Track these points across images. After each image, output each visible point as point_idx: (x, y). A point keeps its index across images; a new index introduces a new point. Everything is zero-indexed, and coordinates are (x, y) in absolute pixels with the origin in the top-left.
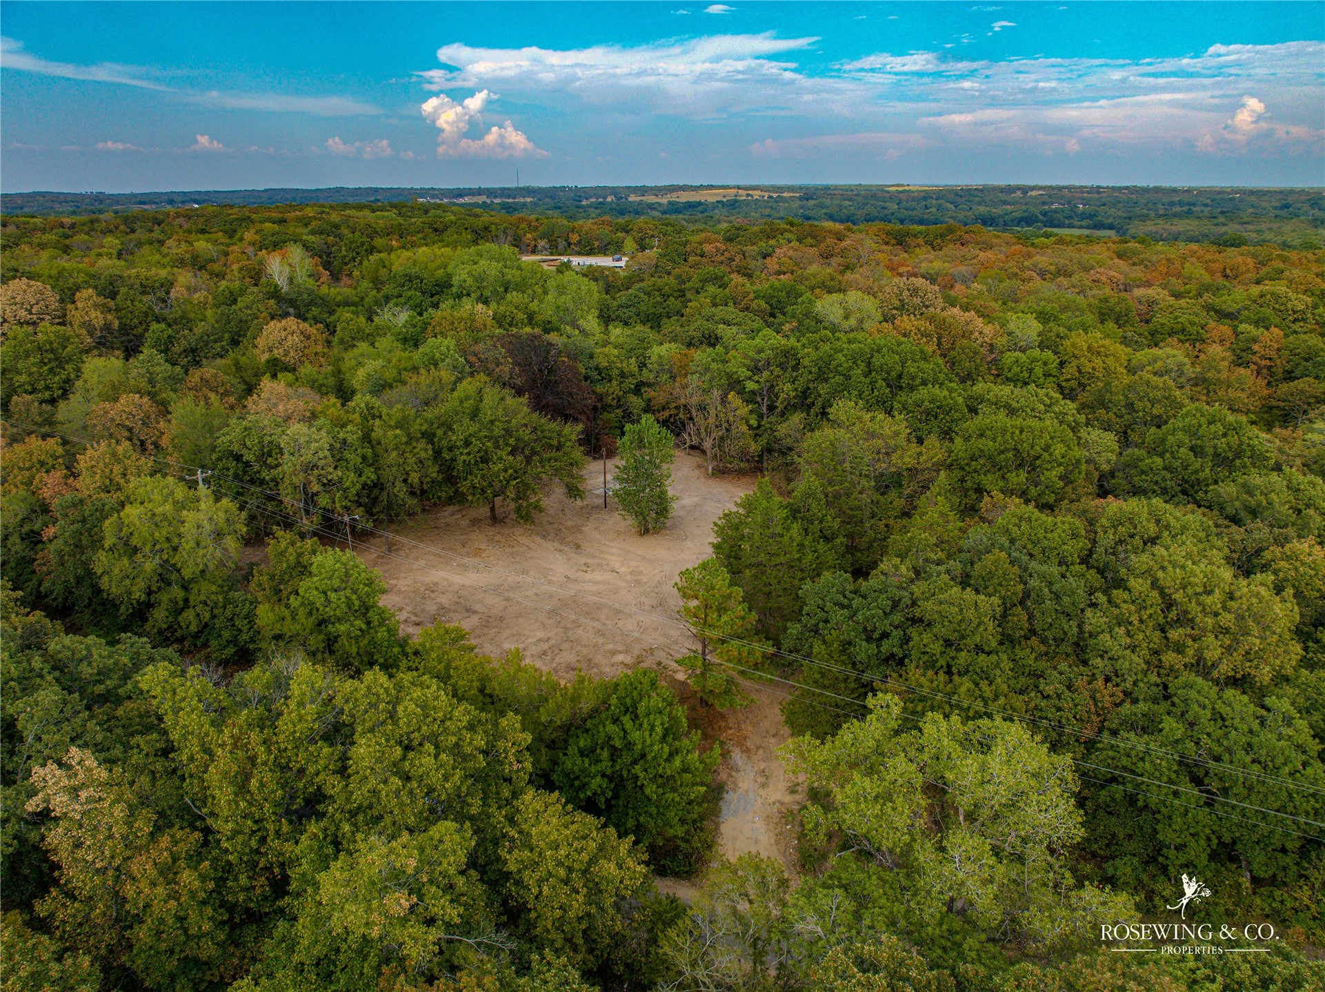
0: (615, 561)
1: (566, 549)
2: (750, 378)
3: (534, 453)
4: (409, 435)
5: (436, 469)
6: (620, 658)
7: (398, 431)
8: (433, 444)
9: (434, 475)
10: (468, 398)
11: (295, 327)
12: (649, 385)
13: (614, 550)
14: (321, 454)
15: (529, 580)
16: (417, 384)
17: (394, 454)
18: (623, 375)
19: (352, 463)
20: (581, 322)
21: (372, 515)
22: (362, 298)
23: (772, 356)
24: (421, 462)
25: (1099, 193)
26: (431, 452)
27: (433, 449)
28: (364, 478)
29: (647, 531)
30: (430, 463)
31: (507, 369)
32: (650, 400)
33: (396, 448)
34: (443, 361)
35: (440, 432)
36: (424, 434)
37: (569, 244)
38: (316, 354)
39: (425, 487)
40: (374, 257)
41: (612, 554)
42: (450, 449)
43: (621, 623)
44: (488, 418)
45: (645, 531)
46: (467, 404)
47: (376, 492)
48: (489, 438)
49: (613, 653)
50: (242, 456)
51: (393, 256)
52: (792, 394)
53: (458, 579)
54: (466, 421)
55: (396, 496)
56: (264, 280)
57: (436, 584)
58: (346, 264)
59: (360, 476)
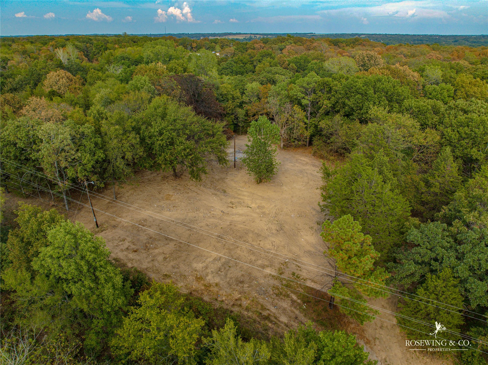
0: (248, 201)
1: (218, 193)
2: (304, 98)
3: (200, 139)
4: (124, 129)
5: (142, 150)
6: (268, 271)
7: (117, 127)
8: (139, 134)
9: (141, 154)
10: (159, 107)
11: (63, 75)
12: (246, 103)
13: (245, 193)
14: (65, 142)
15: (201, 215)
16: (129, 100)
17: (115, 141)
18: (233, 98)
19: (88, 147)
20: (209, 73)
21: (103, 179)
22: (102, 68)
23: (316, 86)
24: (133, 146)
25: (386, 36)
26: (138, 139)
27: (140, 138)
28: (96, 157)
29: (261, 181)
30: (138, 146)
31: (178, 92)
32: (247, 110)
33: (117, 137)
34: (142, 88)
35: (143, 127)
36: (134, 128)
37: (192, 48)
38: (75, 88)
39: (136, 161)
40: (107, 52)
41: (244, 195)
42: (150, 137)
43: (262, 243)
44: (172, 118)
45: (260, 181)
46: (160, 110)
47: (105, 165)
48: (174, 130)
49: (263, 267)
50: (16, 144)
51: (116, 51)
52: (330, 105)
53: (158, 216)
54: (159, 120)
55: (118, 167)
56: (55, 59)
57: (145, 220)
58: (95, 55)
59: (94, 155)
